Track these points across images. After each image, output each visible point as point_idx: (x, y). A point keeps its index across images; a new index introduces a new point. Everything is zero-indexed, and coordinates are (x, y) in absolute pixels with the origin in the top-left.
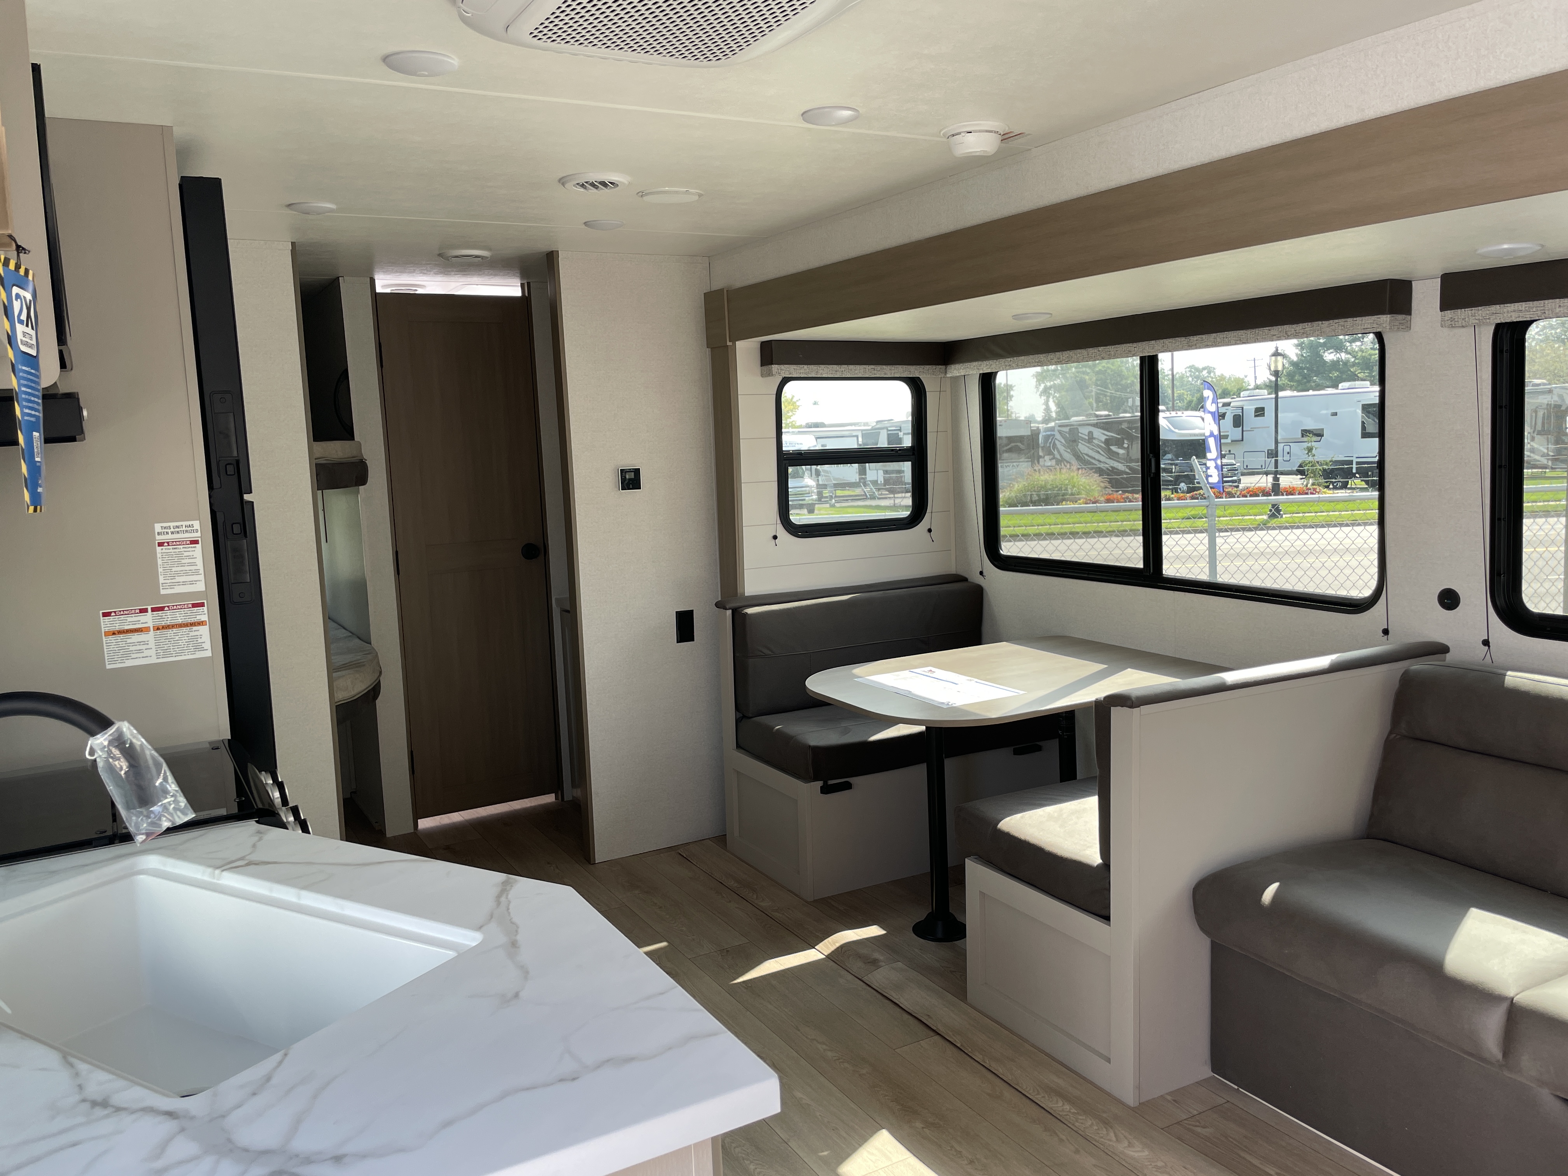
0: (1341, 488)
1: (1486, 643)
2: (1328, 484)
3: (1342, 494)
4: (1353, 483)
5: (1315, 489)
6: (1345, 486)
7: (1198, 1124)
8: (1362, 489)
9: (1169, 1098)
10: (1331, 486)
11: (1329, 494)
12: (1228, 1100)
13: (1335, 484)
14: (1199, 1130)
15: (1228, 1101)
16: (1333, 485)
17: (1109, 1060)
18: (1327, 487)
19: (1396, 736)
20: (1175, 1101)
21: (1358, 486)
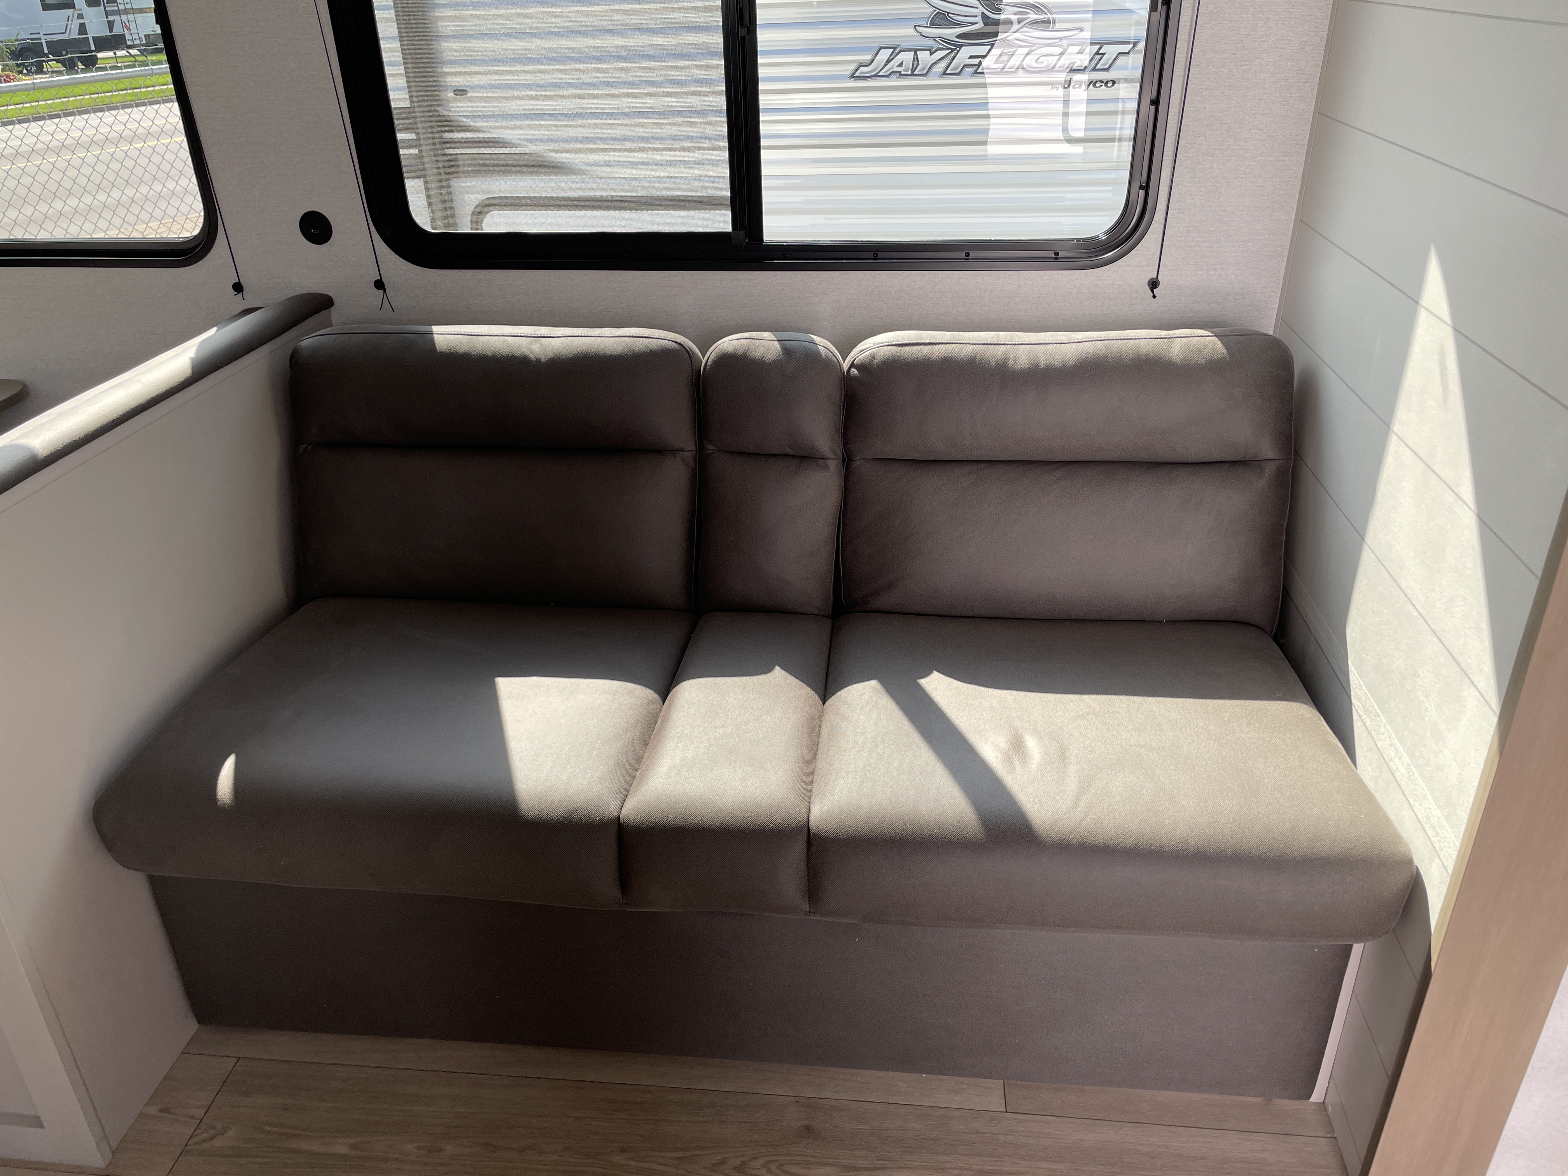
0: (37, 73)
1: (379, 284)
2: (20, 69)
3: (39, 79)
4: (48, 66)
5: (8, 76)
6: (40, 70)
7: (212, 1132)
8: (59, 73)
9: (153, 1110)
10: (25, 71)
11: (27, 81)
12: (239, 1056)
13: (29, 68)
14: (217, 1143)
15: (239, 1058)
16: (27, 70)
17: (36, 1122)
18: (21, 72)
19: (307, 447)
20: (162, 1110)
21: (55, 69)
